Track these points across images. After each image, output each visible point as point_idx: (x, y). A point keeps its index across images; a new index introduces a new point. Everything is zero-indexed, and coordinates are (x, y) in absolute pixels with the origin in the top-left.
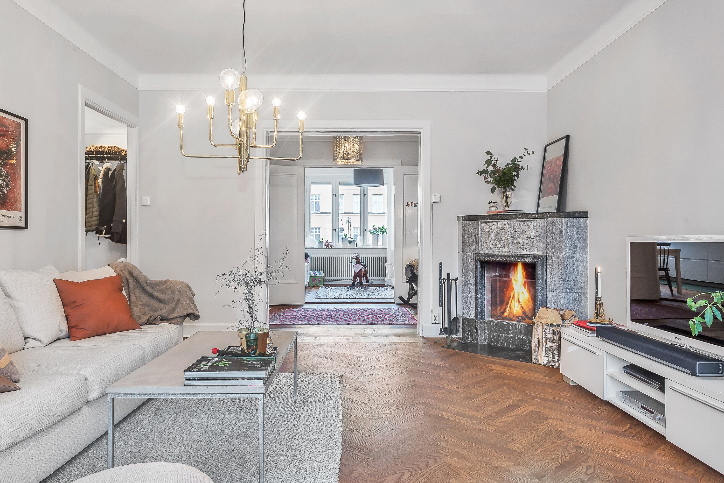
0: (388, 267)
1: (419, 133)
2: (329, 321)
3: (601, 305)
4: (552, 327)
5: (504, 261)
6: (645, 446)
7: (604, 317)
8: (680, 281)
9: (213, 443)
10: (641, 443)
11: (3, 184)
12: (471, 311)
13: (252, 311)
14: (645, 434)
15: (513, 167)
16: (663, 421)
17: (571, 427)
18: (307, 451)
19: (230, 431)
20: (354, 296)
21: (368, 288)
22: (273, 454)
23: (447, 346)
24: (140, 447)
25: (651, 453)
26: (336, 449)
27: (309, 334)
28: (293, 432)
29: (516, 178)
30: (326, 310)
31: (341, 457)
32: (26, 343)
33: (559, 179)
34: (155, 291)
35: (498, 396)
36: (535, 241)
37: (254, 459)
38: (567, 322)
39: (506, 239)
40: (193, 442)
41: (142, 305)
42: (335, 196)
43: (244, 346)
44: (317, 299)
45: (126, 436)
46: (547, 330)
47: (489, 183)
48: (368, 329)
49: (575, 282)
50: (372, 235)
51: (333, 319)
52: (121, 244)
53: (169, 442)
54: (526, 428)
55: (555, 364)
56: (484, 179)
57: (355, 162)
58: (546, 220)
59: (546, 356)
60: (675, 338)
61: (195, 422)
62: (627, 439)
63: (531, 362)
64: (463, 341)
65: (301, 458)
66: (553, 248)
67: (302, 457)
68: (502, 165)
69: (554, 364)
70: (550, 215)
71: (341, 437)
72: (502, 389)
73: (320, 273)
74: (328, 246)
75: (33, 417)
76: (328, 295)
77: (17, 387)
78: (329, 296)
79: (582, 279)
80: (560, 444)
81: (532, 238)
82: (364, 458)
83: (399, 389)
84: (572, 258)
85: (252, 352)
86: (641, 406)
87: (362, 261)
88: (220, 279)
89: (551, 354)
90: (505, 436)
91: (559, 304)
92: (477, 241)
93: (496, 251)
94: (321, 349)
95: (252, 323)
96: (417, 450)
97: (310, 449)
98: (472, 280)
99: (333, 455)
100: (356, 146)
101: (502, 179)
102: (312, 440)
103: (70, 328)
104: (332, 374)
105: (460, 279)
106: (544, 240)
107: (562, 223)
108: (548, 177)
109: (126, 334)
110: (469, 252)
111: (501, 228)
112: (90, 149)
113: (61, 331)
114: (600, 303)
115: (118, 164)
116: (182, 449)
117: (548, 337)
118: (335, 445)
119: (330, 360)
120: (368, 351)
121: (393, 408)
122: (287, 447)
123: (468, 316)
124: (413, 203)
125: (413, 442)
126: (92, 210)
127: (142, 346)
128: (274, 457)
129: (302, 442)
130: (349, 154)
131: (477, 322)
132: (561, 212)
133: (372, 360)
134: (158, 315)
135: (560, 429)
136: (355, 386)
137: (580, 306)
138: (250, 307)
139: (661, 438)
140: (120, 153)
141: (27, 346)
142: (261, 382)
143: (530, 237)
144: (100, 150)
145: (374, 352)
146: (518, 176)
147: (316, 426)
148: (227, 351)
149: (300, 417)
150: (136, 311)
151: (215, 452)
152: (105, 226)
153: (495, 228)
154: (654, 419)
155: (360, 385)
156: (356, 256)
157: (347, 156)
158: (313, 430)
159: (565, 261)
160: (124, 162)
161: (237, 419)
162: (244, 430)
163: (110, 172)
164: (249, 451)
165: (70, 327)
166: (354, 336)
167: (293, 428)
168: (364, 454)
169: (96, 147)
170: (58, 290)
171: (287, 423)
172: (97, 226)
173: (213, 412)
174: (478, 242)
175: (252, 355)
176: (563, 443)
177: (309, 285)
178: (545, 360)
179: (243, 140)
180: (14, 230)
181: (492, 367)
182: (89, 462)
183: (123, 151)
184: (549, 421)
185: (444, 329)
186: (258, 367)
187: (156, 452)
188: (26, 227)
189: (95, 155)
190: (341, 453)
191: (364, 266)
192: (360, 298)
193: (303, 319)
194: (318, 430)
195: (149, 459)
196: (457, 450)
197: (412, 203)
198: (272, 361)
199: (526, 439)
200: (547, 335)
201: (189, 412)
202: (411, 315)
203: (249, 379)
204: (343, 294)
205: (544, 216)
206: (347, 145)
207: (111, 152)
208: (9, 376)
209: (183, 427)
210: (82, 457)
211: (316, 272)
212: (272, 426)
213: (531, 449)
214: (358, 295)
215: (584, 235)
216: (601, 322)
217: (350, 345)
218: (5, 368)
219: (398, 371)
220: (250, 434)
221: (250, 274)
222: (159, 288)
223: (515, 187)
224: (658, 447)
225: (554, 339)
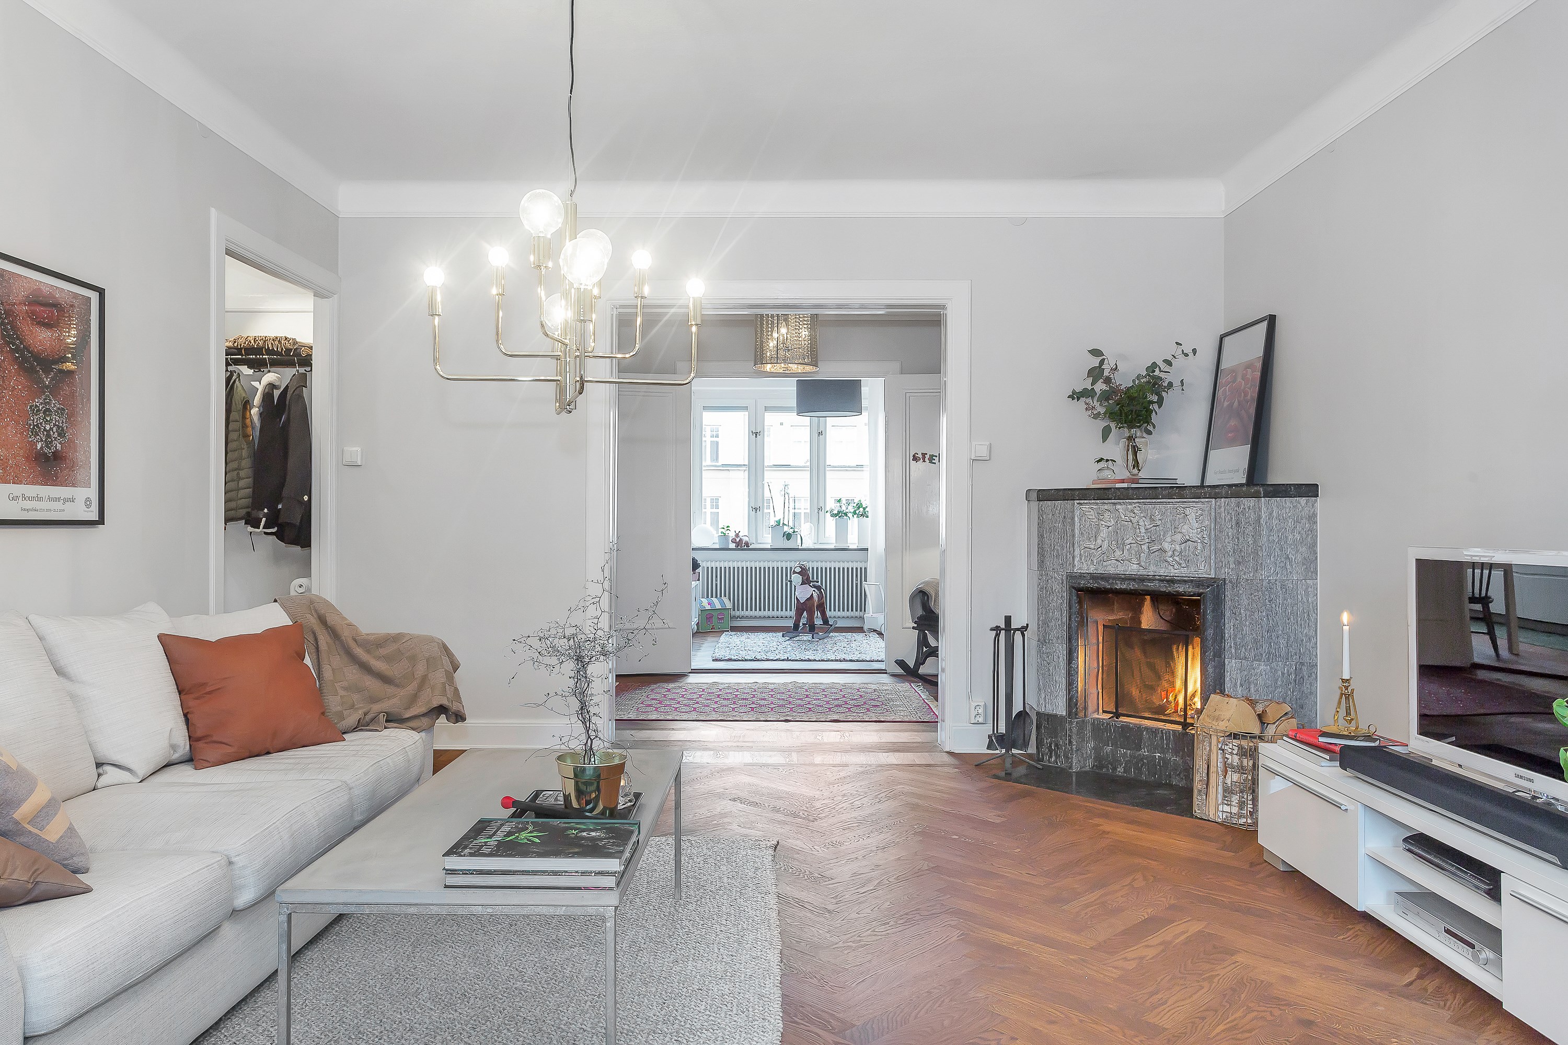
0: (871, 588)
1: (944, 307)
2: (744, 713)
3: (1349, 695)
4: (1239, 739)
5: (1131, 589)
6: (1455, 1021)
7: (1357, 723)
8: (1514, 624)
9: (501, 1001)
10: (1447, 1014)
11: (53, 431)
12: (1056, 697)
13: (588, 716)
14: (1454, 993)
15: (1149, 382)
16: (1497, 965)
17: (1288, 972)
18: (706, 1024)
19: (539, 974)
20: (798, 655)
21: (826, 635)
22: (632, 1029)
23: (1003, 774)
24: (345, 1008)
25: (1468, 1038)
26: (769, 1018)
27: (703, 743)
28: (675, 976)
29: (1156, 406)
30: (737, 688)
31: (780, 1038)
32: (99, 775)
33: (1252, 411)
34: (374, 657)
35: (1122, 896)
36: (1199, 548)
37: (592, 1042)
38: (1271, 730)
39: (1134, 542)
40: (459, 998)
41: (345, 689)
42: (756, 435)
43: (571, 789)
44: (716, 660)
45: (314, 982)
46: (1227, 745)
47: (1096, 416)
48: (831, 734)
49: (1288, 640)
50: (835, 520)
51: (752, 709)
52: (299, 548)
53: (407, 999)
54: (1188, 974)
55: (1245, 820)
56: (1086, 409)
57: (801, 367)
58: (1225, 503)
59: (1226, 802)
60: (1521, 777)
61: (462, 950)
62: (1414, 1004)
63: (1192, 816)
64: (1039, 764)
65: (693, 1040)
66: (1239, 563)
67: (697, 1038)
68: (1125, 379)
69: (1242, 821)
70: (1233, 491)
71: (780, 992)
72: (1128, 880)
73: (722, 603)
74: (741, 545)
75: (119, 954)
76: (741, 652)
77: (84, 886)
78: (743, 654)
79: (1305, 633)
80: (1263, 1014)
81: (1193, 540)
82: (831, 1042)
83: (902, 877)
84: (1283, 586)
85: (588, 807)
86: (1445, 927)
87: (813, 578)
88: (518, 647)
89: (1235, 799)
90: (1141, 992)
91: (1252, 686)
92: (1071, 546)
93: (1111, 568)
94: (730, 781)
95: (587, 742)
96: (946, 1023)
97: (713, 1019)
98: (1058, 631)
99: (762, 1033)
100: (805, 333)
101: (1126, 409)
102: (717, 997)
103: (193, 741)
104: (754, 840)
105: (1033, 628)
106: (1220, 546)
107: (1260, 510)
108: (1226, 404)
109: (312, 753)
110: (1053, 569)
111: (1123, 517)
112: (234, 343)
113: (174, 747)
114: (1346, 691)
115: (294, 375)
116: (435, 1016)
117: (1230, 761)
118: (767, 1010)
119: (748, 805)
120: (831, 786)
121: (892, 923)
122: (662, 1013)
123: (1049, 709)
124: (927, 454)
125: (937, 1005)
126: (238, 474)
127: (349, 782)
128: (636, 1038)
129: (696, 1001)
130: (789, 350)
131: (1071, 723)
132: (1258, 485)
133: (840, 806)
134: (380, 710)
135: (1263, 977)
136: (805, 869)
137: (1299, 691)
138: (583, 707)
139: (1492, 1004)
140: (297, 353)
141: (103, 781)
142: (610, 881)
143: (1188, 537)
144: (255, 346)
145: (845, 787)
146: (1160, 402)
147: (724, 964)
148: (534, 804)
149: (689, 941)
150: (334, 703)
151: (506, 1022)
152: (266, 509)
153: (1109, 517)
154: (1476, 959)
155: (818, 865)
156: (801, 567)
157: (784, 353)
158: (718, 973)
159: (1266, 593)
160: (305, 370)
161: (551, 945)
162: (568, 972)
163: (277, 393)
164: (581, 1020)
165: (192, 739)
166: (801, 750)
167: (674, 969)
168: (832, 1033)
169: (247, 338)
170: (167, 659)
171: (660, 955)
172: (249, 510)
173: (500, 926)
174: (1073, 546)
175: (587, 814)
176: (1271, 1012)
177: (698, 629)
178: (1223, 811)
179: (568, 342)
180: (76, 528)
181: (1107, 826)
182: (235, 1043)
183: (303, 349)
184: (1239, 958)
185: (997, 738)
186: (604, 847)
187: (378, 1022)
188: (101, 521)
189: (244, 357)
190: (782, 1030)
191: (819, 588)
192: (809, 660)
193: (688, 709)
194: (728, 974)
195: (365, 1038)
196: (1036, 1026)
197: (924, 455)
198: (632, 832)
199: (1187, 1002)
200: (1227, 756)
201: (448, 928)
202: (923, 699)
203: (584, 873)
204: (773, 649)
205: (1218, 493)
206: (783, 330)
207: (279, 350)
208: (66, 859)
209: (437, 961)
210: (221, 1031)
211: (714, 599)
212: (627, 963)
213: (1200, 1027)
214: (805, 653)
215: (1308, 535)
216: (1350, 733)
217: (792, 771)
218: (57, 842)
219: (898, 834)
220: (582, 981)
221: (583, 636)
222: (382, 652)
223: (1154, 427)
224: (1486, 1023)
225: (1242, 767)
